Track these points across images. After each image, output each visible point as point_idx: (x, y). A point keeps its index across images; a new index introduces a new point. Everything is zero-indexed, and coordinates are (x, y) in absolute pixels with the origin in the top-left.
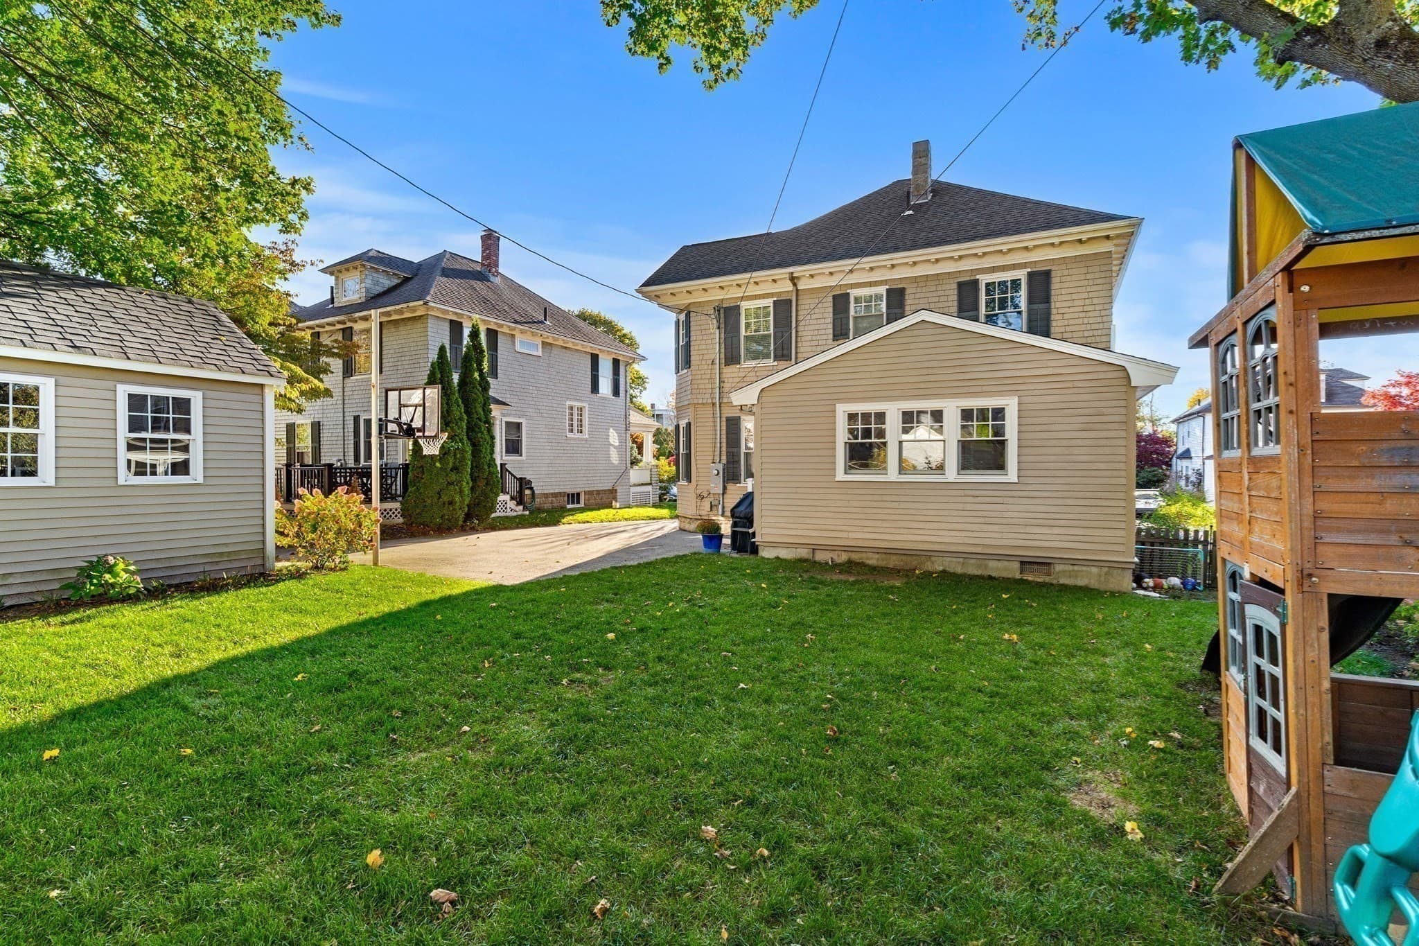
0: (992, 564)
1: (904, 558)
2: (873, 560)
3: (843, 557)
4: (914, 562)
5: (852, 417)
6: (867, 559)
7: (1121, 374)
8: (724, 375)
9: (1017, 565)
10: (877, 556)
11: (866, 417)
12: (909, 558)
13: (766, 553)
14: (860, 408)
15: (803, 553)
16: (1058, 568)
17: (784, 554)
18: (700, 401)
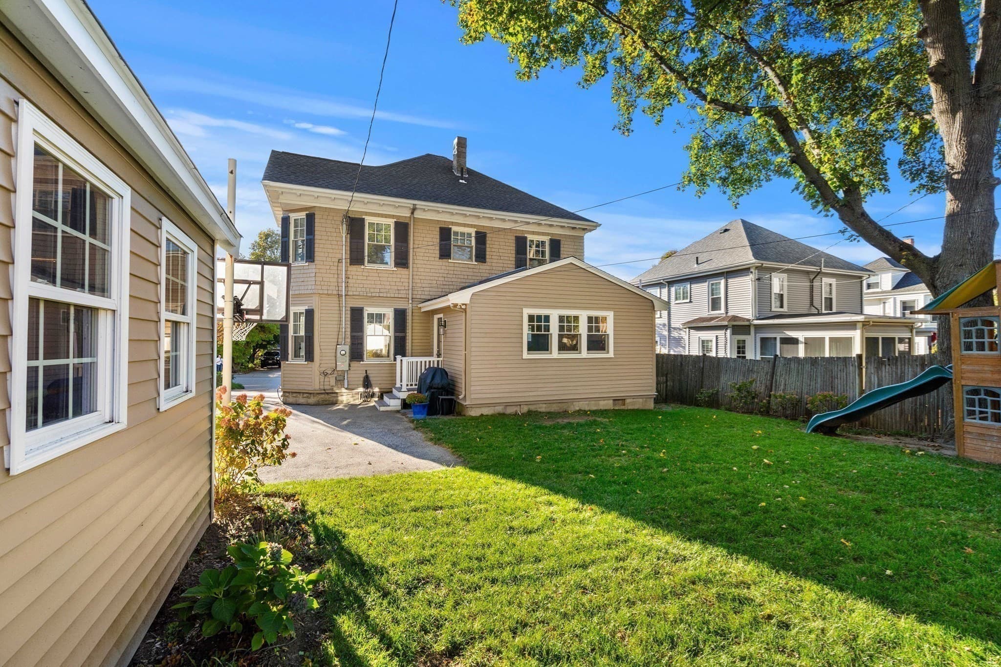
0: (602, 403)
1: (560, 405)
2: (543, 408)
3: (525, 409)
4: (564, 407)
5: (531, 318)
6: (540, 408)
7: (651, 304)
8: (349, 273)
9: (611, 402)
10: (544, 405)
11: (539, 318)
12: (563, 405)
13: (474, 413)
14: (536, 312)
15: (499, 409)
16: (628, 401)
17: (486, 411)
18: (326, 292)
